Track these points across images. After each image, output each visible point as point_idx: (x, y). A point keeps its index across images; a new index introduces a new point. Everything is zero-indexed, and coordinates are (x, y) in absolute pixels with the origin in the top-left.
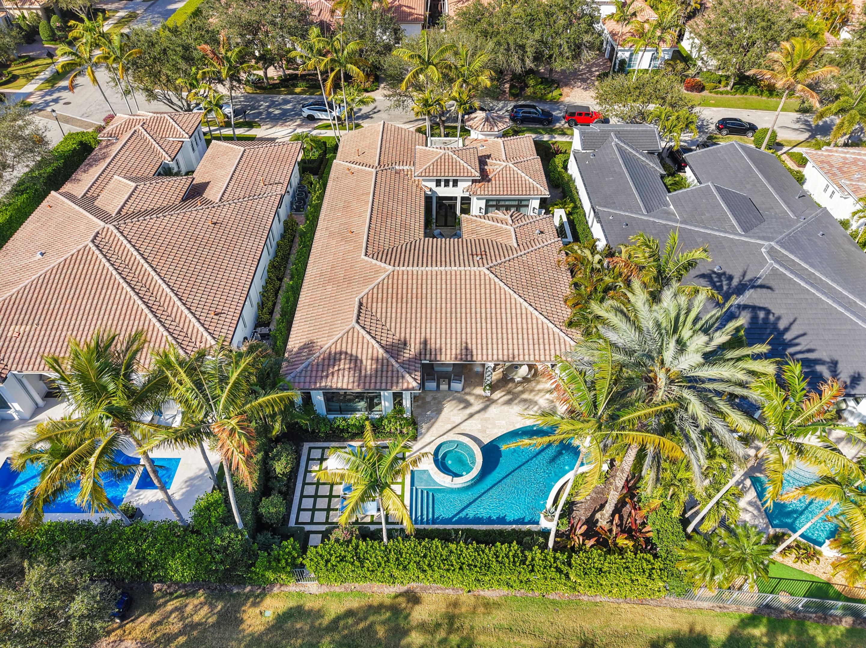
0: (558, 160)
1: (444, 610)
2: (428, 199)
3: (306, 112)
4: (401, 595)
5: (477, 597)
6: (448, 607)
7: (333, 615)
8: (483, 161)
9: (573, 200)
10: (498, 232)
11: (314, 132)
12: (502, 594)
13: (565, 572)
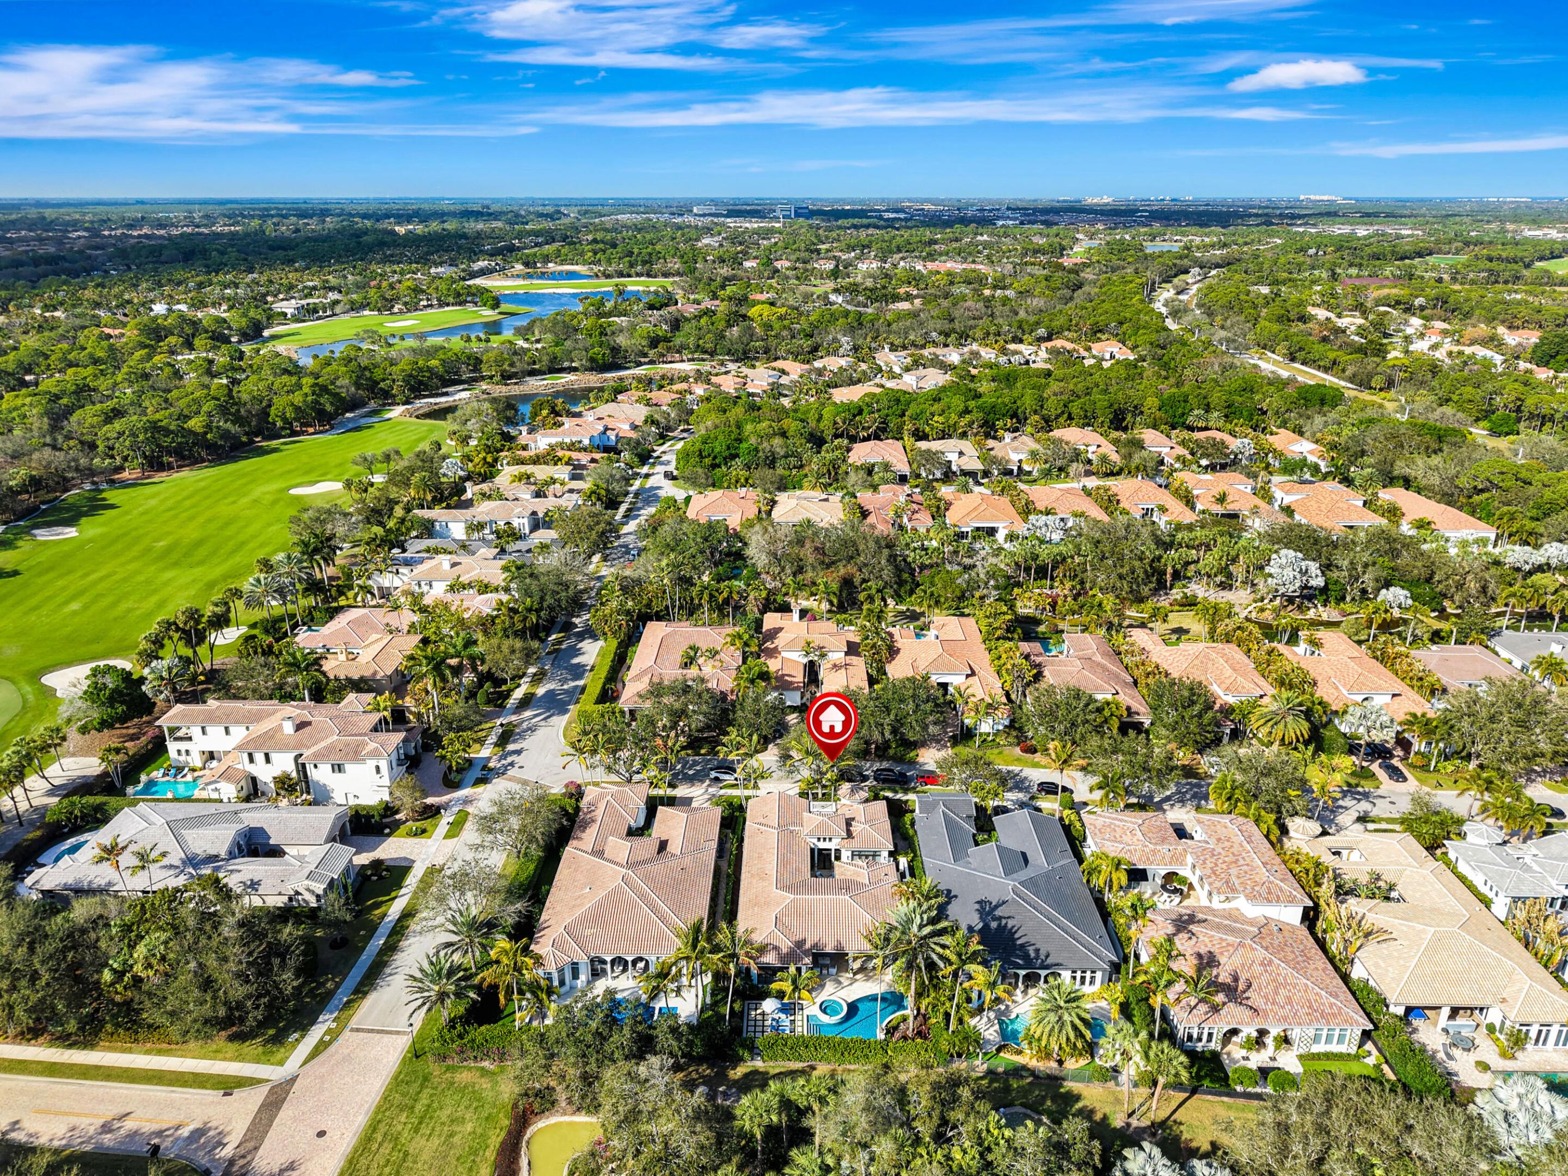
0: (907, 818)
2: (812, 850)
3: (713, 774)
8: (849, 822)
9: (914, 851)
10: (858, 875)
11: (722, 792)
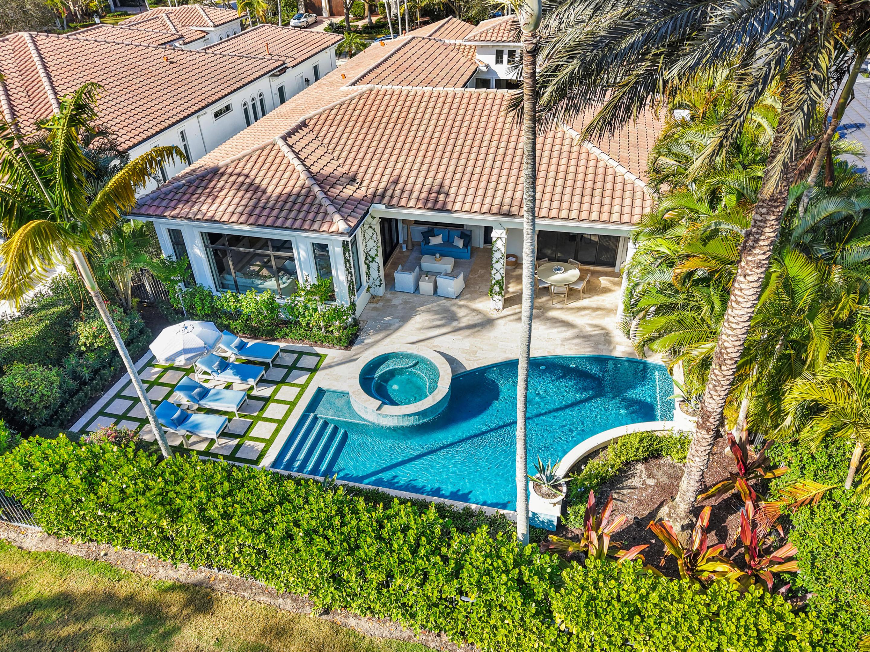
1: (253, 638)
4: (183, 587)
5: (336, 628)
6: (264, 632)
7: (32, 595)
12: (396, 634)
13: (540, 597)
